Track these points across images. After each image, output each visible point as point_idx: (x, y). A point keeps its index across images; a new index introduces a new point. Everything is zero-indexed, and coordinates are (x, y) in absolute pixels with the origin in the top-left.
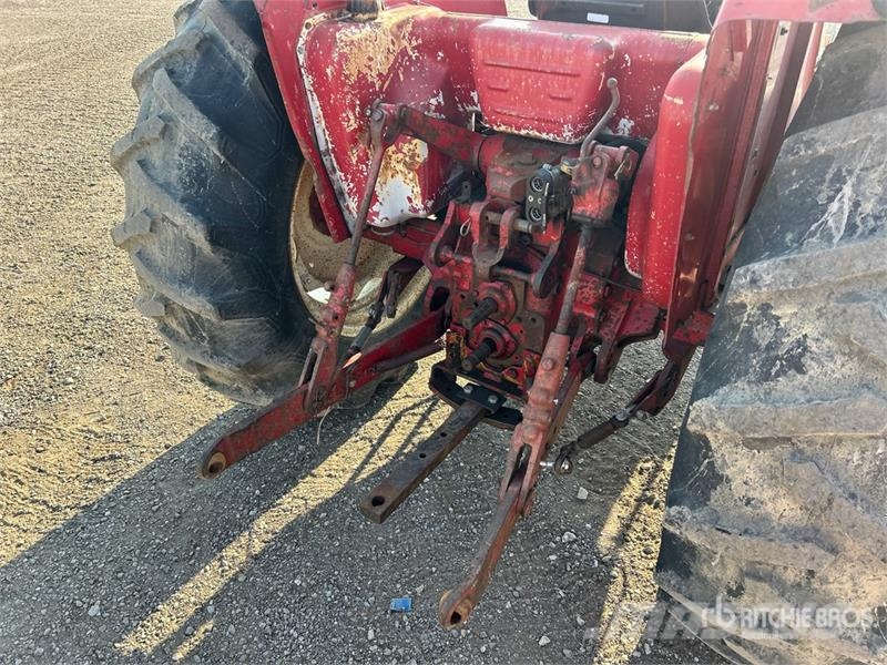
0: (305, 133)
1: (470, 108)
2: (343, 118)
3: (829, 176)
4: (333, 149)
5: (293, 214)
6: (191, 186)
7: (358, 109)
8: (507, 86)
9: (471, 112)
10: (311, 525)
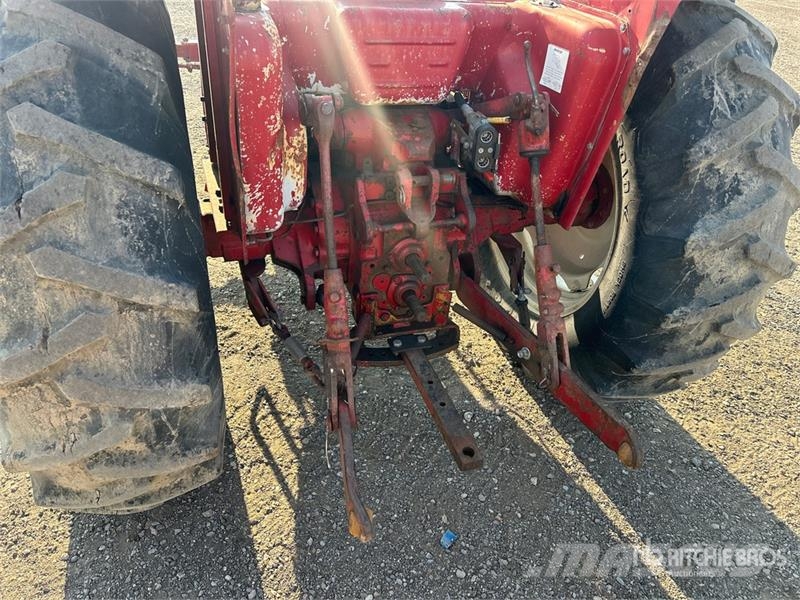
3: (703, 82)
4: (245, 159)
8: (388, 61)
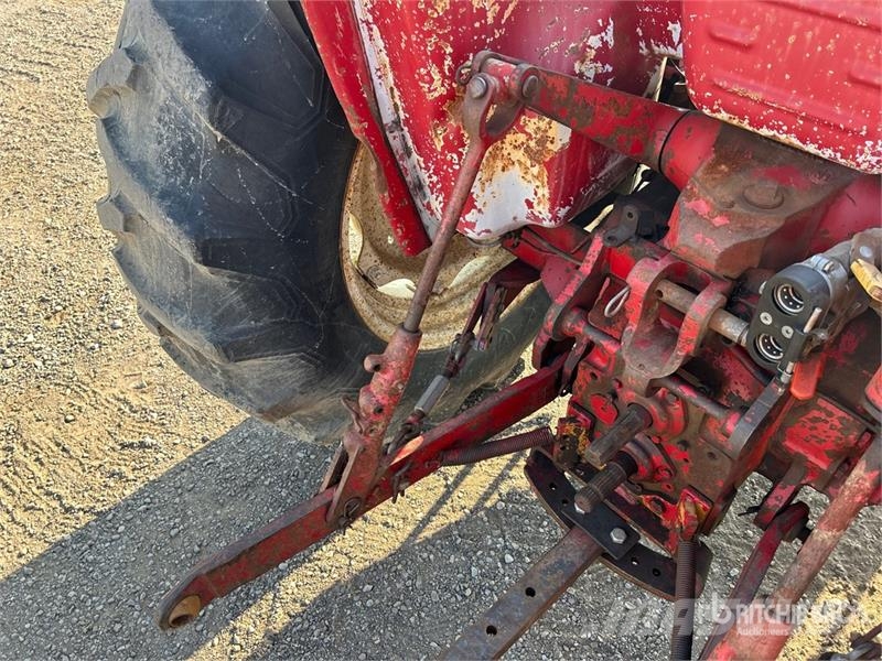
0: (356, 97)
1: (662, 49)
2: (421, 78)
4: (407, 120)
5: (348, 203)
6: (176, 172)
7: (448, 62)
8: (752, 38)
9: (661, 56)
10: (351, 601)
